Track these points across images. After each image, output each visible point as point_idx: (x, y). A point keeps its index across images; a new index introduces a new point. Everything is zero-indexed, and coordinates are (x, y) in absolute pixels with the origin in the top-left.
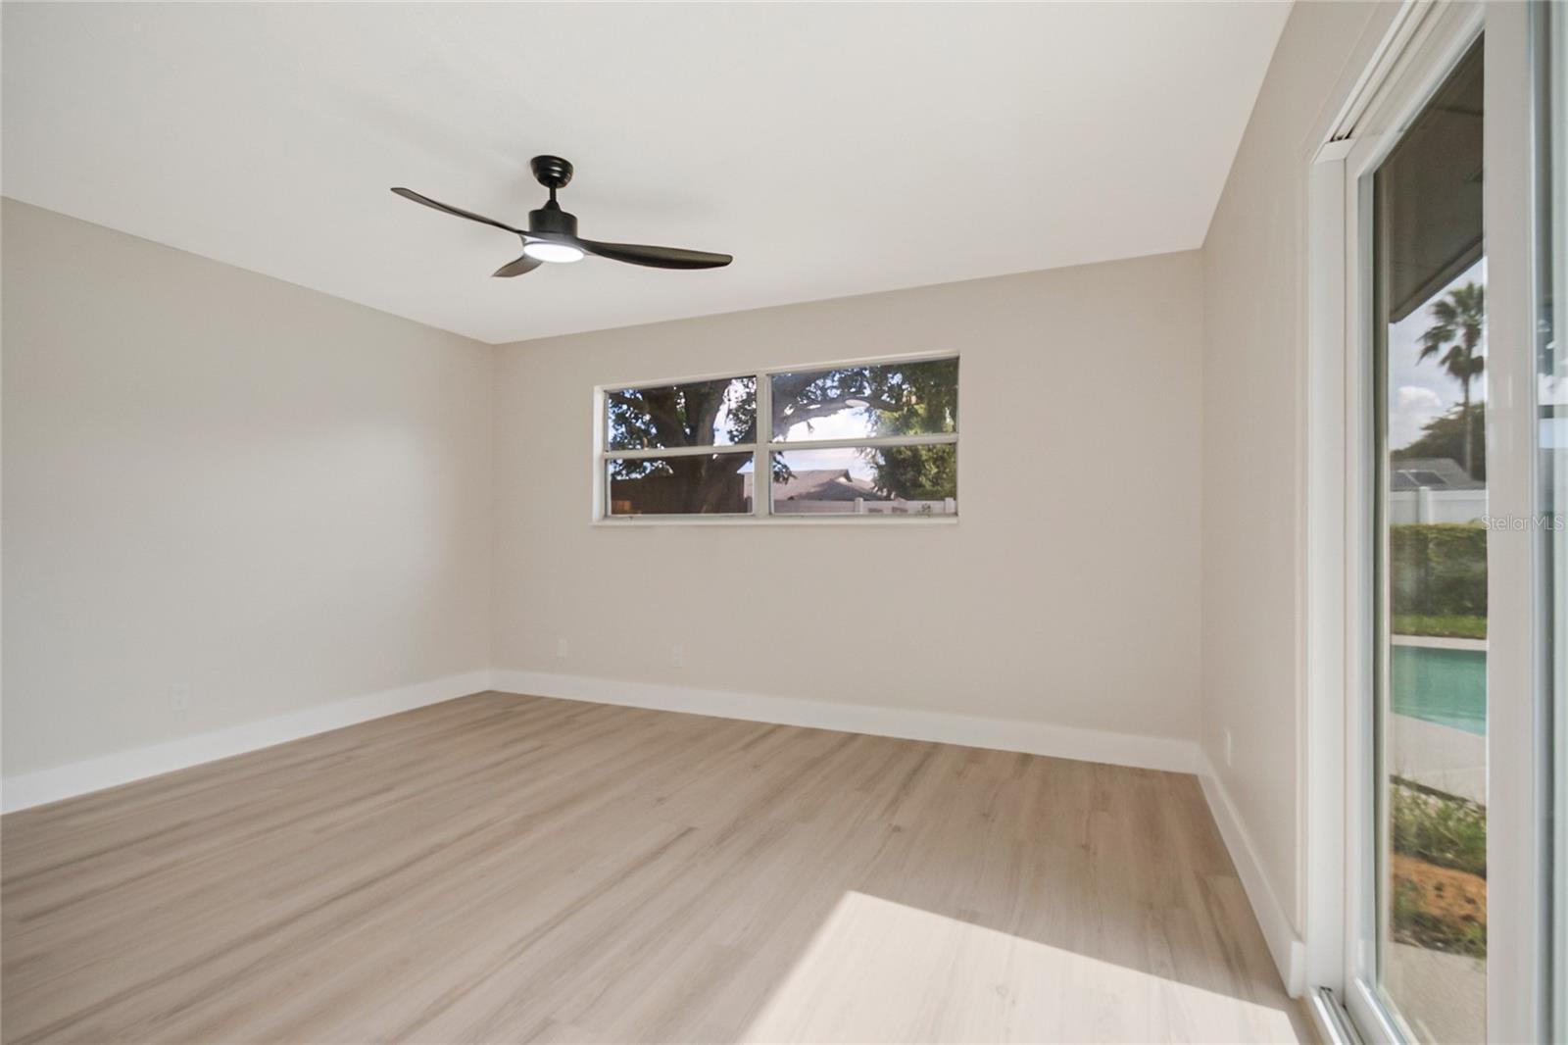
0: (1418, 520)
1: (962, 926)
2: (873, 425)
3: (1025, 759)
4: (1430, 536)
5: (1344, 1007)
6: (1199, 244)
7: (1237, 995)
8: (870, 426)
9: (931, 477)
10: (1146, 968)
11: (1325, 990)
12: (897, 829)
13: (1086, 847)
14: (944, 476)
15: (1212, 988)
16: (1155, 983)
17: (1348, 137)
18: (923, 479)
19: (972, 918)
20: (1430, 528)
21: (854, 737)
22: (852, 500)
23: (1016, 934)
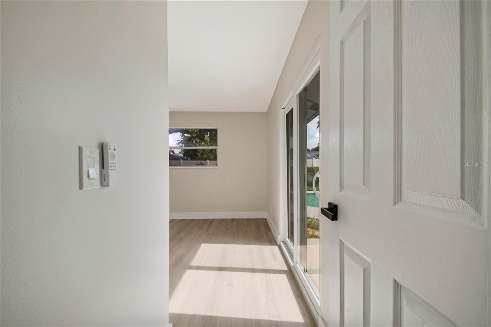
0: (313, 166)
1: (226, 245)
2: (182, 137)
3: (233, 220)
4: (315, 169)
5: (285, 243)
6: (266, 111)
7: (270, 245)
8: (181, 137)
9: (200, 153)
10: (257, 244)
11: (283, 242)
12: (209, 234)
13: (246, 231)
14: (204, 153)
15: (267, 245)
16: (258, 246)
17: (285, 108)
18: (198, 154)
19: (227, 243)
20: (315, 168)
21: (193, 220)
22: (179, 160)
23: (235, 244)
